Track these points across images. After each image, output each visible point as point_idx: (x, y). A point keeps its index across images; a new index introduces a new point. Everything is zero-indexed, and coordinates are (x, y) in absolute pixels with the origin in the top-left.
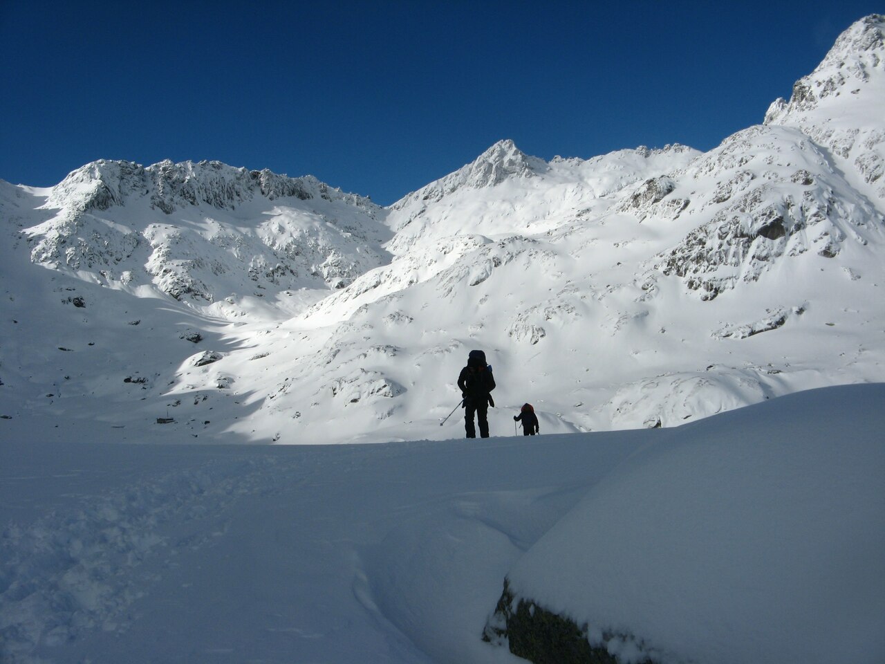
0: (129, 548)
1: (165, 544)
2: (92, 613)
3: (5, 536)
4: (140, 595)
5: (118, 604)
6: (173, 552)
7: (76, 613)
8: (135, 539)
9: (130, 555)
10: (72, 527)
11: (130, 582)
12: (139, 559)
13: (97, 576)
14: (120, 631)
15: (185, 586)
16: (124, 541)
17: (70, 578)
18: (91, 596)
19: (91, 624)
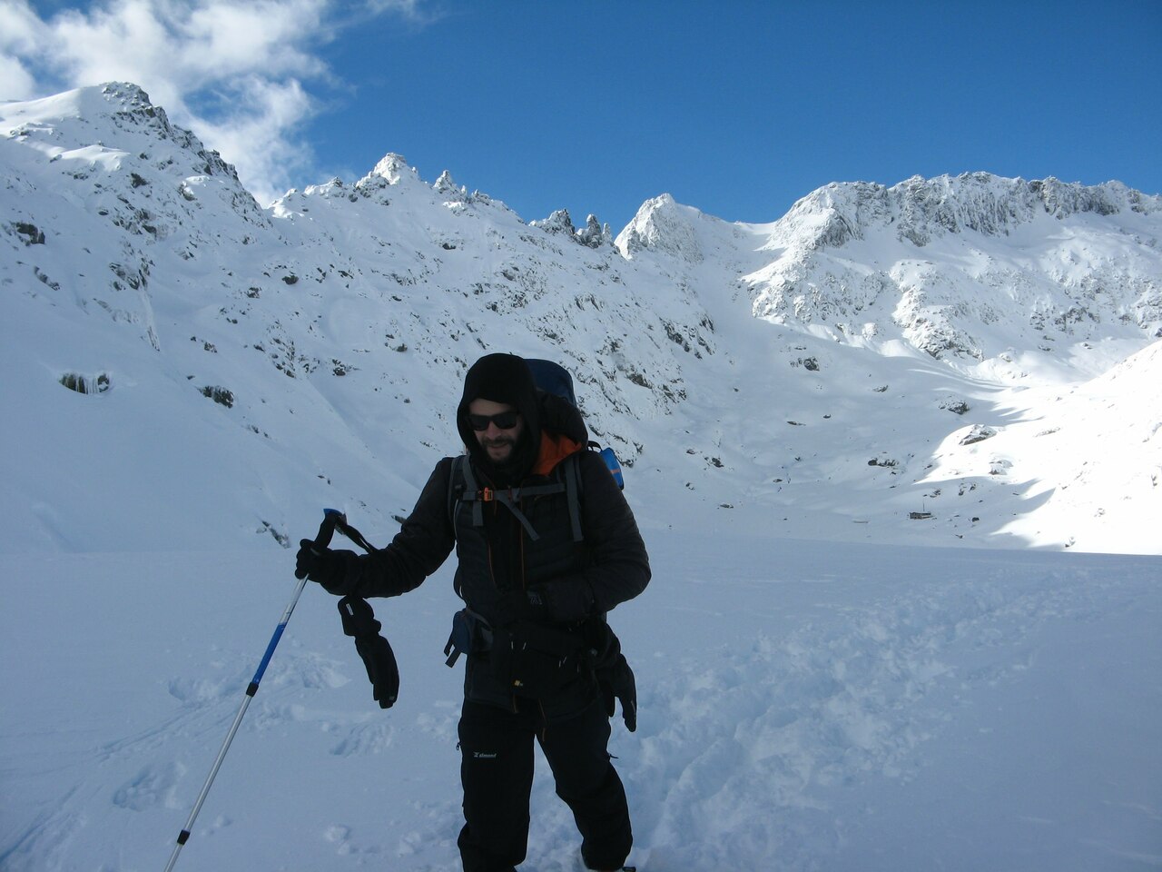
0: (905, 676)
1: (951, 675)
2: (867, 752)
3: (755, 650)
4: (926, 736)
5: (898, 746)
6: (964, 686)
7: (848, 750)
8: (912, 666)
9: (909, 686)
10: (832, 644)
11: (911, 719)
12: (919, 691)
13: (869, 707)
14: (906, 779)
15: (982, 730)
16: (898, 668)
17: (834, 706)
18: (866, 732)
19: (867, 766)
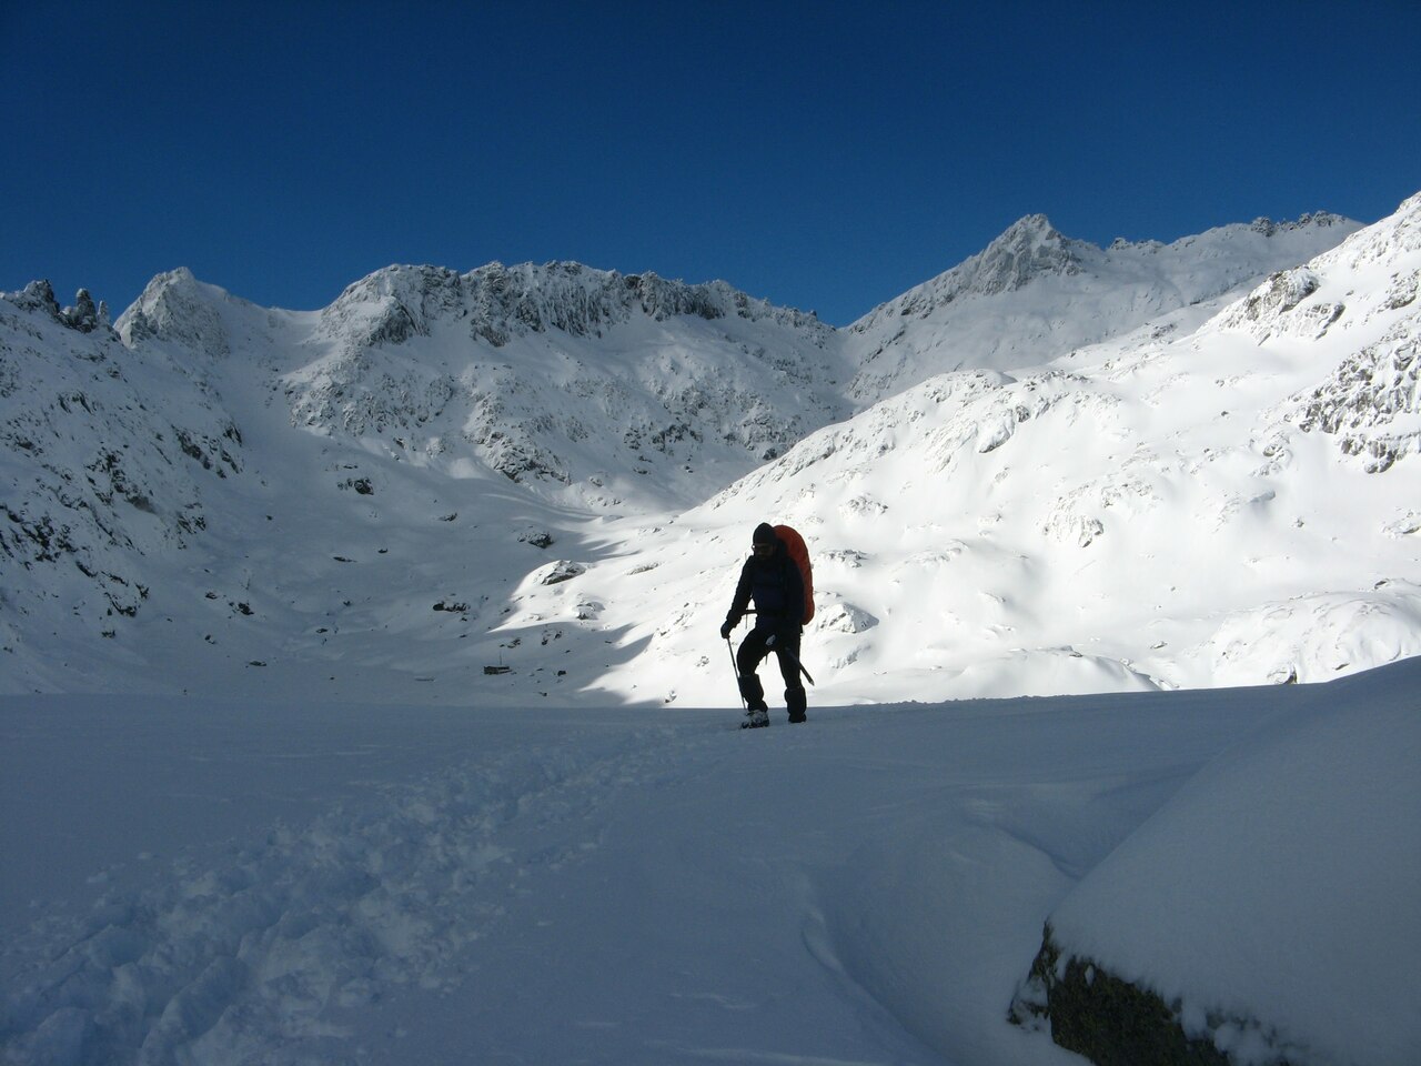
0: (454, 864)
1: (508, 860)
2: (403, 961)
3: (271, 842)
4: (474, 936)
5: (440, 949)
6: (521, 872)
7: (379, 961)
8: (463, 851)
9: (456, 875)
10: (366, 831)
11: (458, 916)
12: (469, 882)
13: (408, 905)
14: (447, 990)
15: (541, 924)
16: (446, 855)
17: (367, 908)
18: (402, 935)
19: (401, 978)
